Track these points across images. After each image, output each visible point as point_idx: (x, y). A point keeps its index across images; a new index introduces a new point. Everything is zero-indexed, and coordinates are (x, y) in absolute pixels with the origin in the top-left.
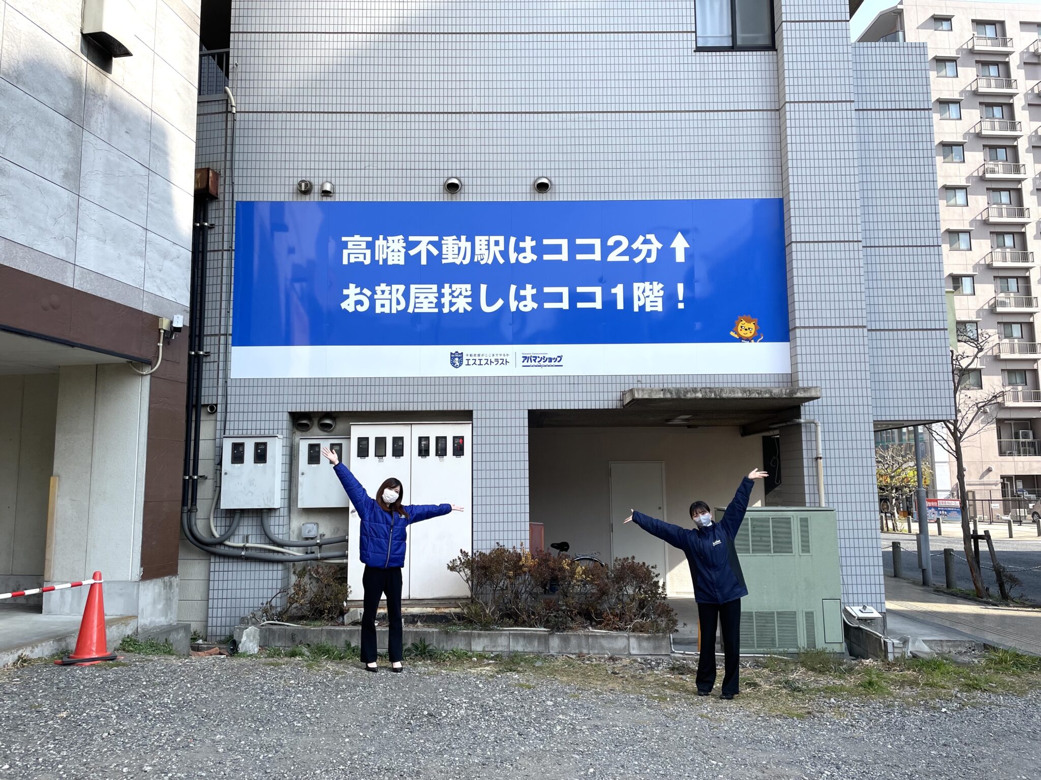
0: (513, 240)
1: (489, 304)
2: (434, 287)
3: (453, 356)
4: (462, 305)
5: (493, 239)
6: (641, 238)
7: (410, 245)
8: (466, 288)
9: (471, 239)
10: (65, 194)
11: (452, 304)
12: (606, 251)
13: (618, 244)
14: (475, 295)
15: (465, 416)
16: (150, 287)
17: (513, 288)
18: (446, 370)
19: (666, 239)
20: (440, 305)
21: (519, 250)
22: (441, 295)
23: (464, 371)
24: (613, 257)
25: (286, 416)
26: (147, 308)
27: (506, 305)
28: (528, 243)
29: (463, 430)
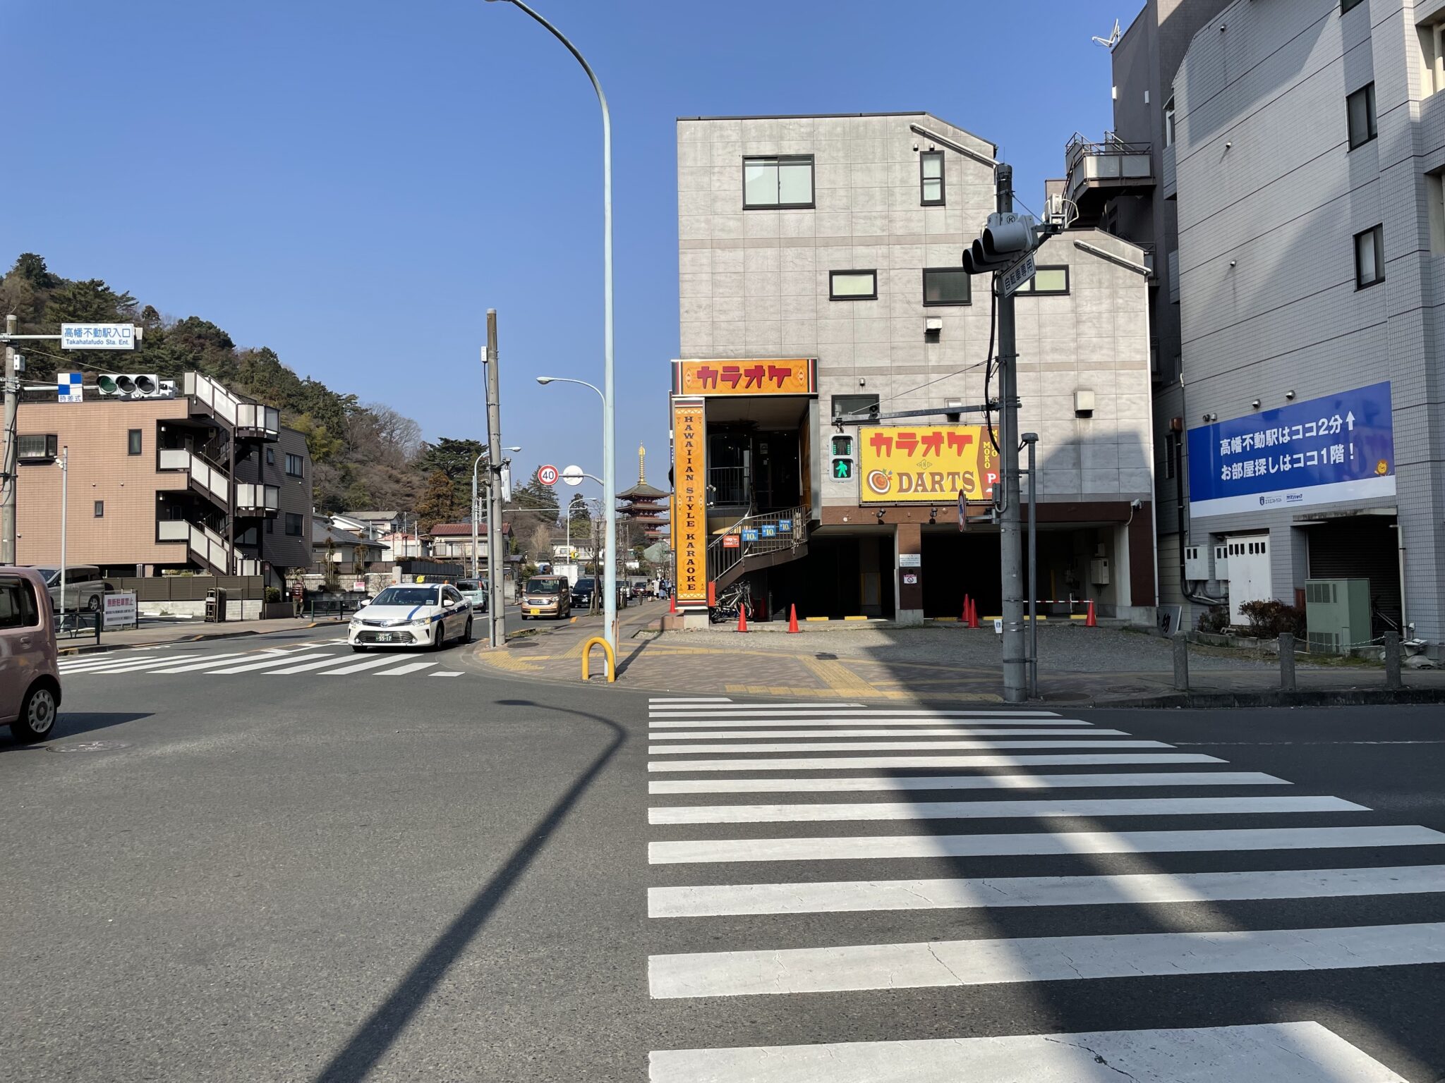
0: (1280, 430)
1: (1273, 468)
2: (1252, 462)
3: (1261, 499)
4: (1263, 471)
5: (1273, 431)
6: (1333, 418)
7: (1244, 440)
8: (1263, 461)
9: (1265, 433)
10: (1074, 471)
11: (1259, 470)
12: (1319, 428)
13: (1323, 423)
14: (1267, 465)
15: (1265, 531)
16: (1122, 490)
17: (1281, 457)
18: (1259, 507)
19: (1344, 417)
20: (1255, 472)
21: (1283, 435)
22: (1255, 466)
24: (1321, 433)
25: (1208, 535)
26: (1122, 500)
27: (1279, 468)
28: (1287, 431)
29: (1265, 539)
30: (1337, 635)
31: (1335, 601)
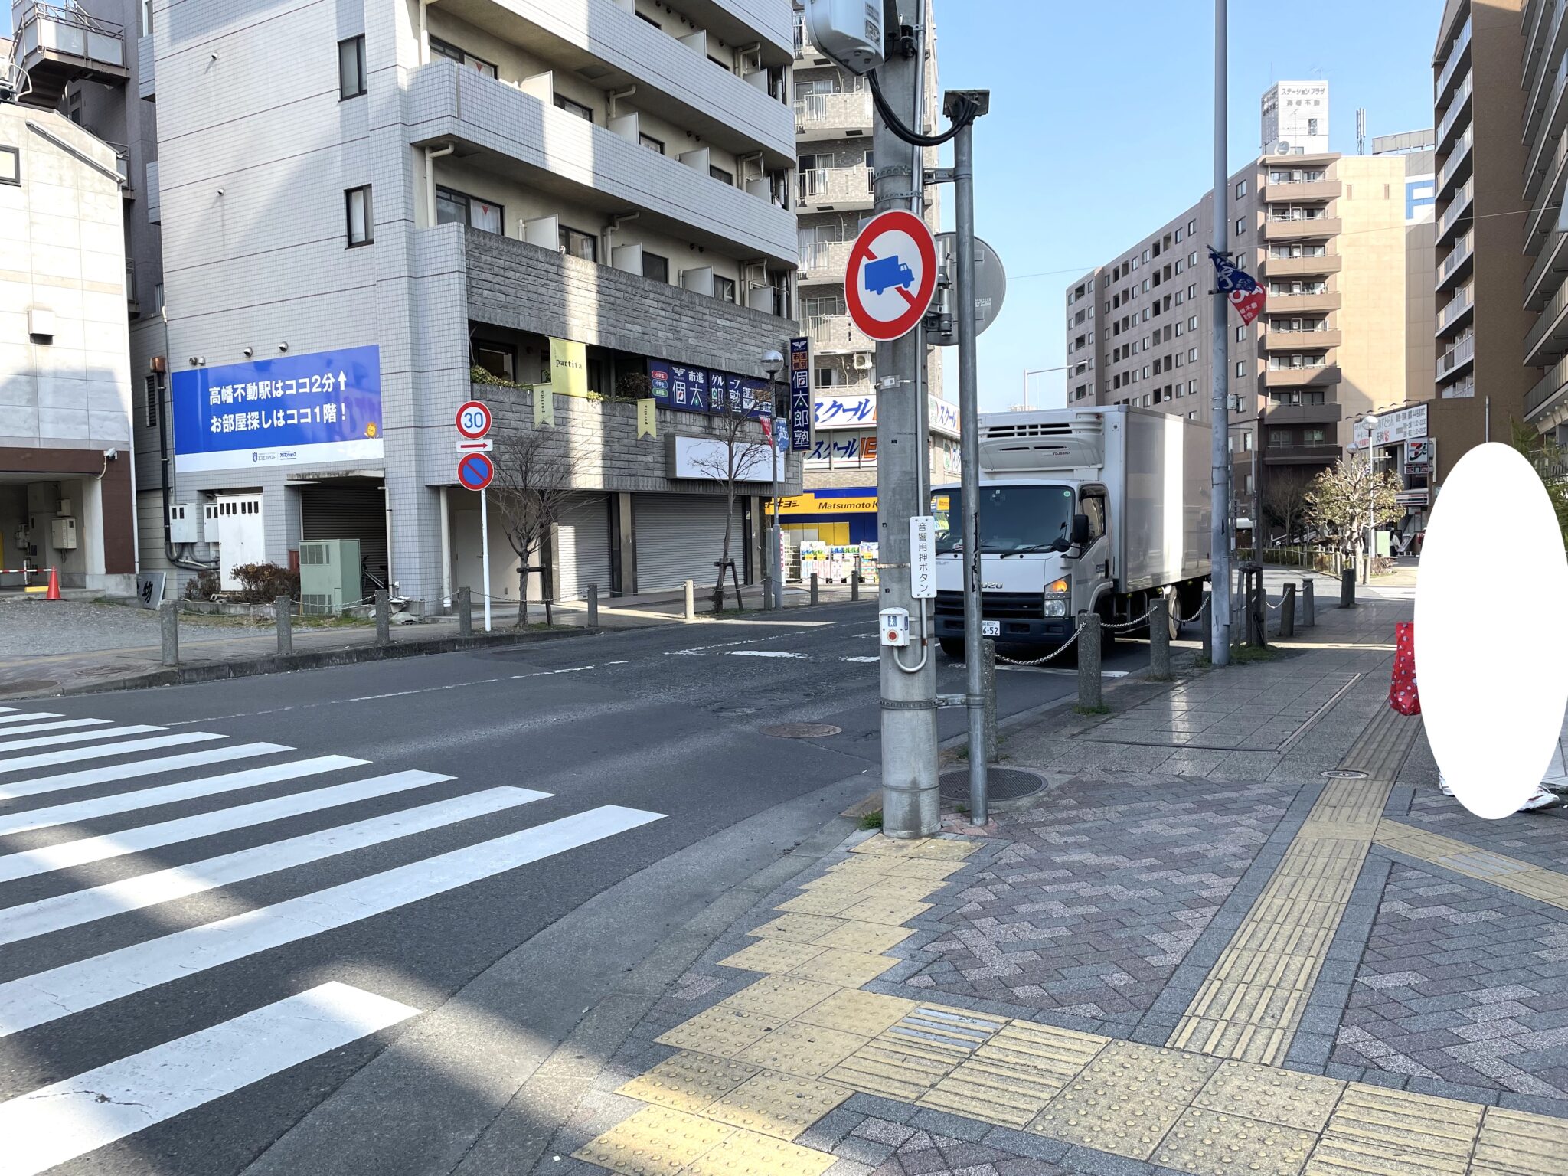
0: (273, 382)
1: (266, 423)
2: (245, 415)
3: (255, 455)
4: (256, 425)
5: (266, 383)
6: (326, 376)
7: (235, 390)
8: (256, 414)
9: (257, 385)
10: (29, 409)
11: (252, 424)
12: (312, 385)
13: (316, 380)
14: (260, 419)
15: (258, 490)
16: (93, 437)
17: (275, 412)
18: (252, 464)
19: (336, 376)
20: (247, 426)
21: (276, 389)
22: (247, 420)
23: (259, 464)
24: (315, 390)
25: (196, 493)
26: (93, 448)
27: (273, 423)
28: (280, 384)
29: (258, 498)
30: (330, 596)
31: (328, 562)
